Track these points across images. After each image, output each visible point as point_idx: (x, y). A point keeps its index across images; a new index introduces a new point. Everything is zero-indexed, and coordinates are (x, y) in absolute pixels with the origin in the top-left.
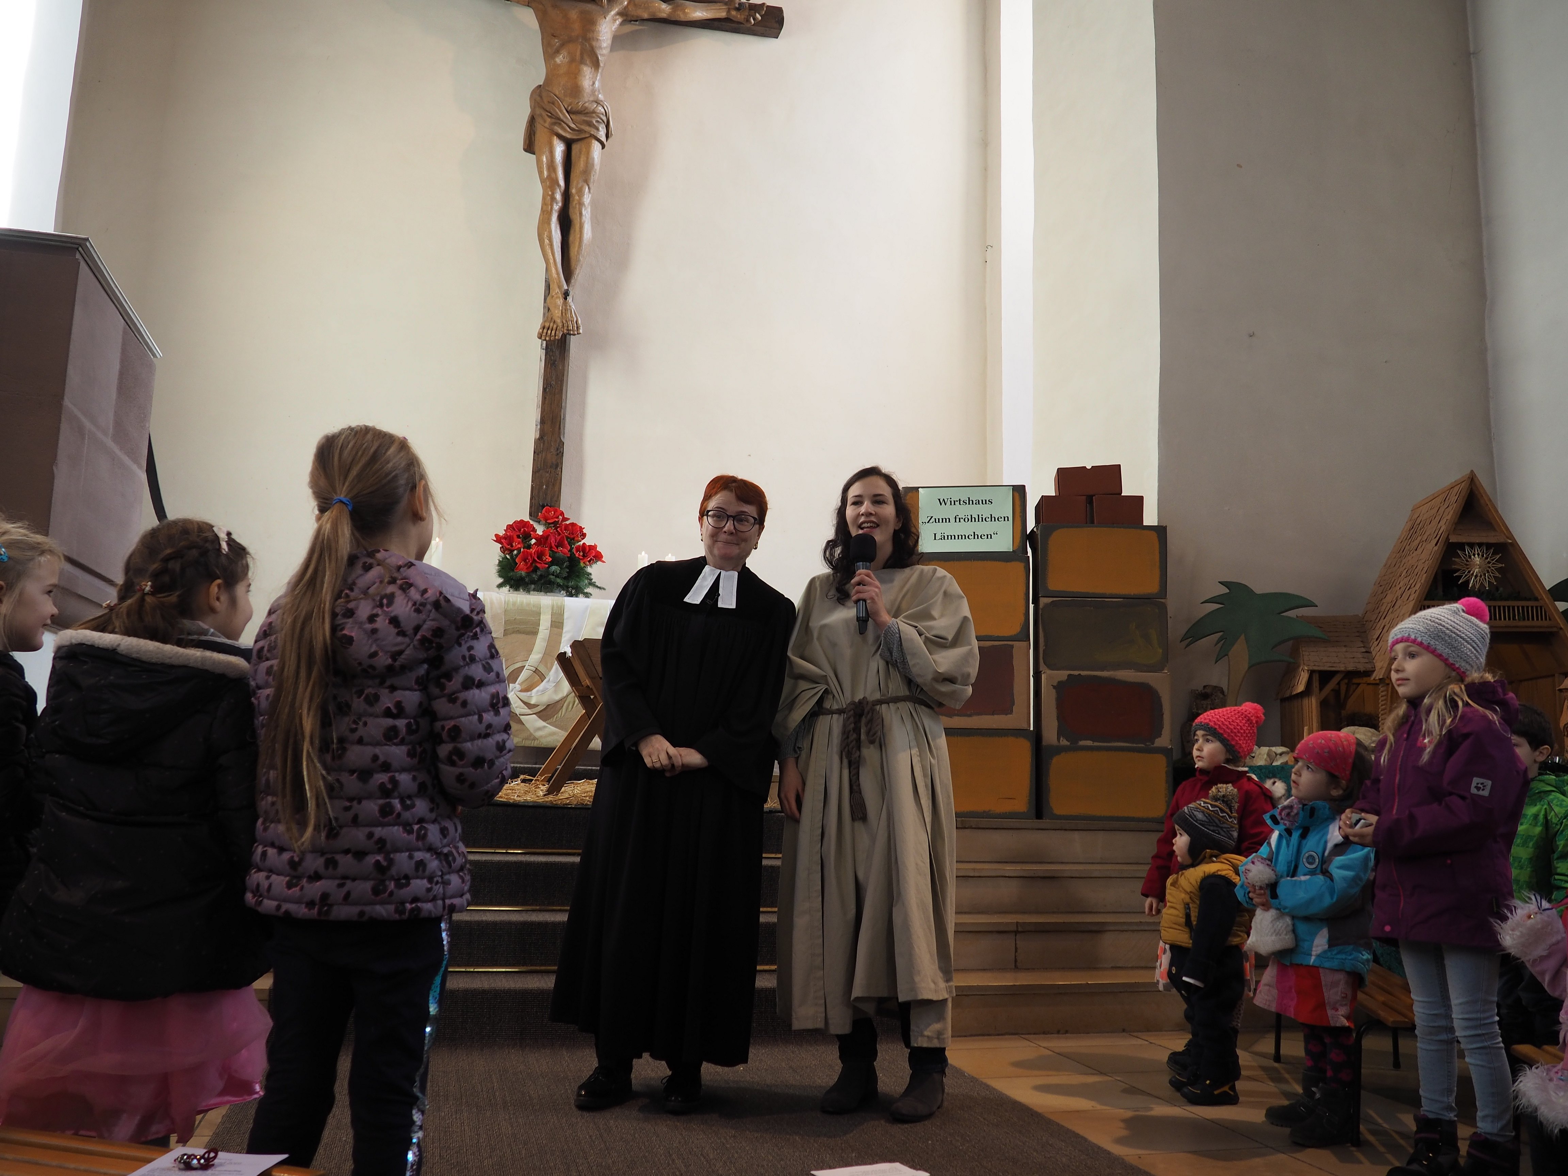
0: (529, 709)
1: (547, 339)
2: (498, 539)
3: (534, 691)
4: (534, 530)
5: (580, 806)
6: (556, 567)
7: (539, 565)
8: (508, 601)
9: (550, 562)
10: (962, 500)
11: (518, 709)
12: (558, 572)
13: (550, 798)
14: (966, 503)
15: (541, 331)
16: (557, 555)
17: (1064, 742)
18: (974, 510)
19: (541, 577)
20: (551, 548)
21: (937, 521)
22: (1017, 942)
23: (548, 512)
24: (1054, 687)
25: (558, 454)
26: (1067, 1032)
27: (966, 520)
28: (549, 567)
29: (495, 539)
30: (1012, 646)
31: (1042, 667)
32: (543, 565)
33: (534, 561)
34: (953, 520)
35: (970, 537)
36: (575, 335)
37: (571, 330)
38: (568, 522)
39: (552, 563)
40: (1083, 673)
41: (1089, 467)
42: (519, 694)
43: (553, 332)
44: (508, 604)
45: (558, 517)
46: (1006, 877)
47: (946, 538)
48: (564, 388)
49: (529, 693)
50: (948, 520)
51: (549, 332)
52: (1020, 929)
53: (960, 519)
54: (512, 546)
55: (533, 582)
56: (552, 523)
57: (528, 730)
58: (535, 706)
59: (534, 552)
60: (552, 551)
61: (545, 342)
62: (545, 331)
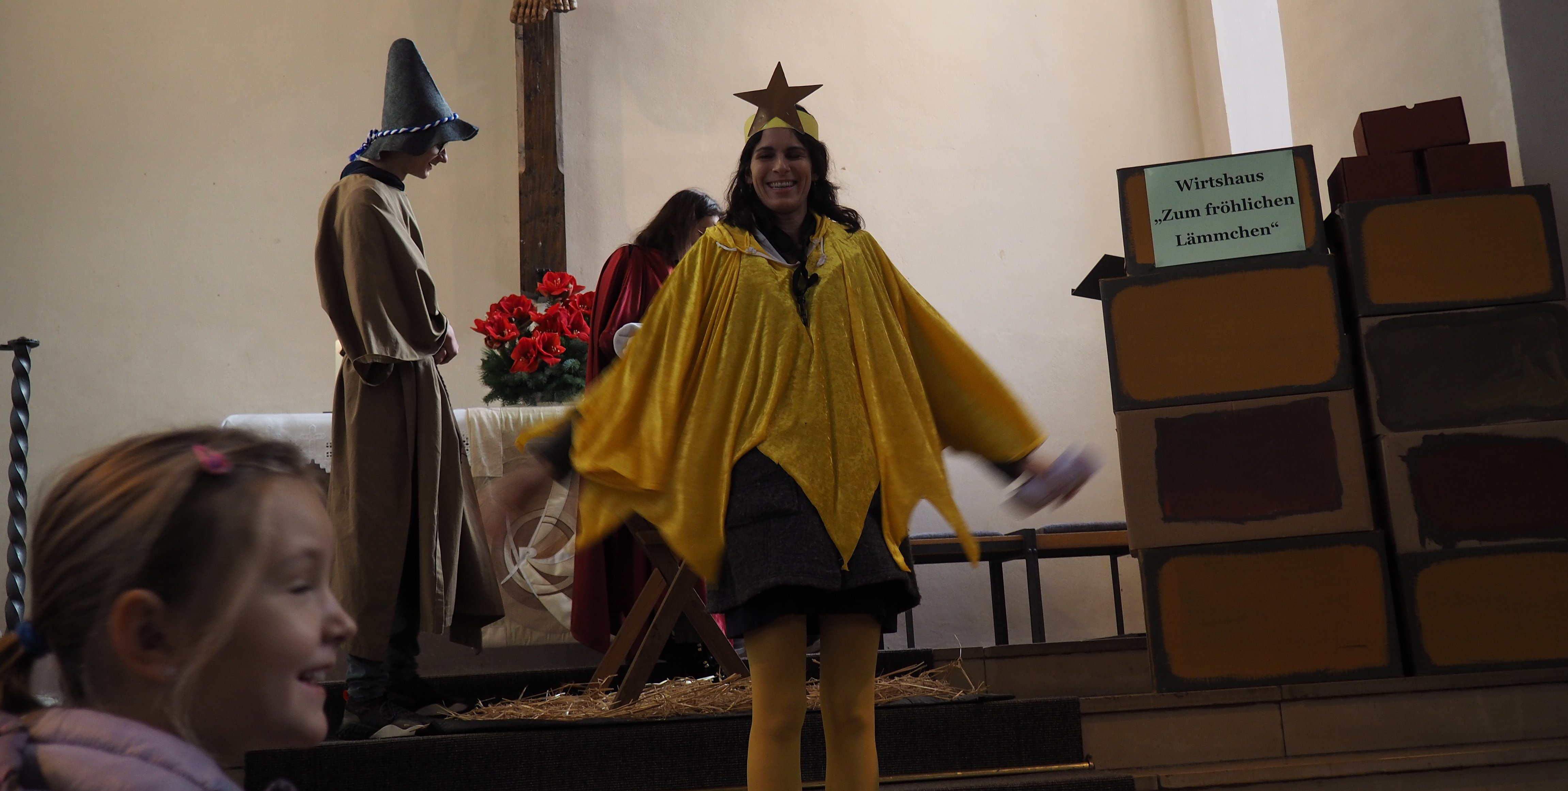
0: (552, 584)
1: (526, 21)
2: (480, 327)
3: (558, 555)
4: (533, 309)
5: (676, 718)
6: (573, 360)
7: (547, 360)
8: (507, 419)
9: (564, 353)
10: (1215, 178)
11: (535, 586)
12: (578, 367)
13: (622, 711)
14: (1222, 184)
15: (515, 11)
16: (573, 342)
17: (1432, 546)
18: (1236, 193)
19: (551, 378)
20: (562, 333)
21: (1179, 216)
23: (552, 278)
24: (1404, 458)
25: (556, 193)
27: (1225, 209)
28: (562, 362)
29: (476, 327)
30: (1326, 400)
31: (1379, 428)
32: (553, 359)
33: (539, 353)
34: (1203, 212)
35: (1235, 235)
36: (565, 11)
37: (560, 4)
38: (583, 292)
39: (566, 356)
40: (1448, 431)
41: (1410, 106)
42: (535, 562)
43: (533, 11)
44: (506, 423)
45: (567, 287)
46: (1382, 773)
47: (1196, 240)
48: (557, 93)
49: (550, 559)
50: (1195, 212)
51: (527, 11)
53: (1214, 208)
54: (503, 335)
55: (540, 387)
56: (560, 296)
57: (552, 617)
58: (560, 579)
59: (539, 341)
60: (565, 336)
61: (521, 27)
62: (521, 10)
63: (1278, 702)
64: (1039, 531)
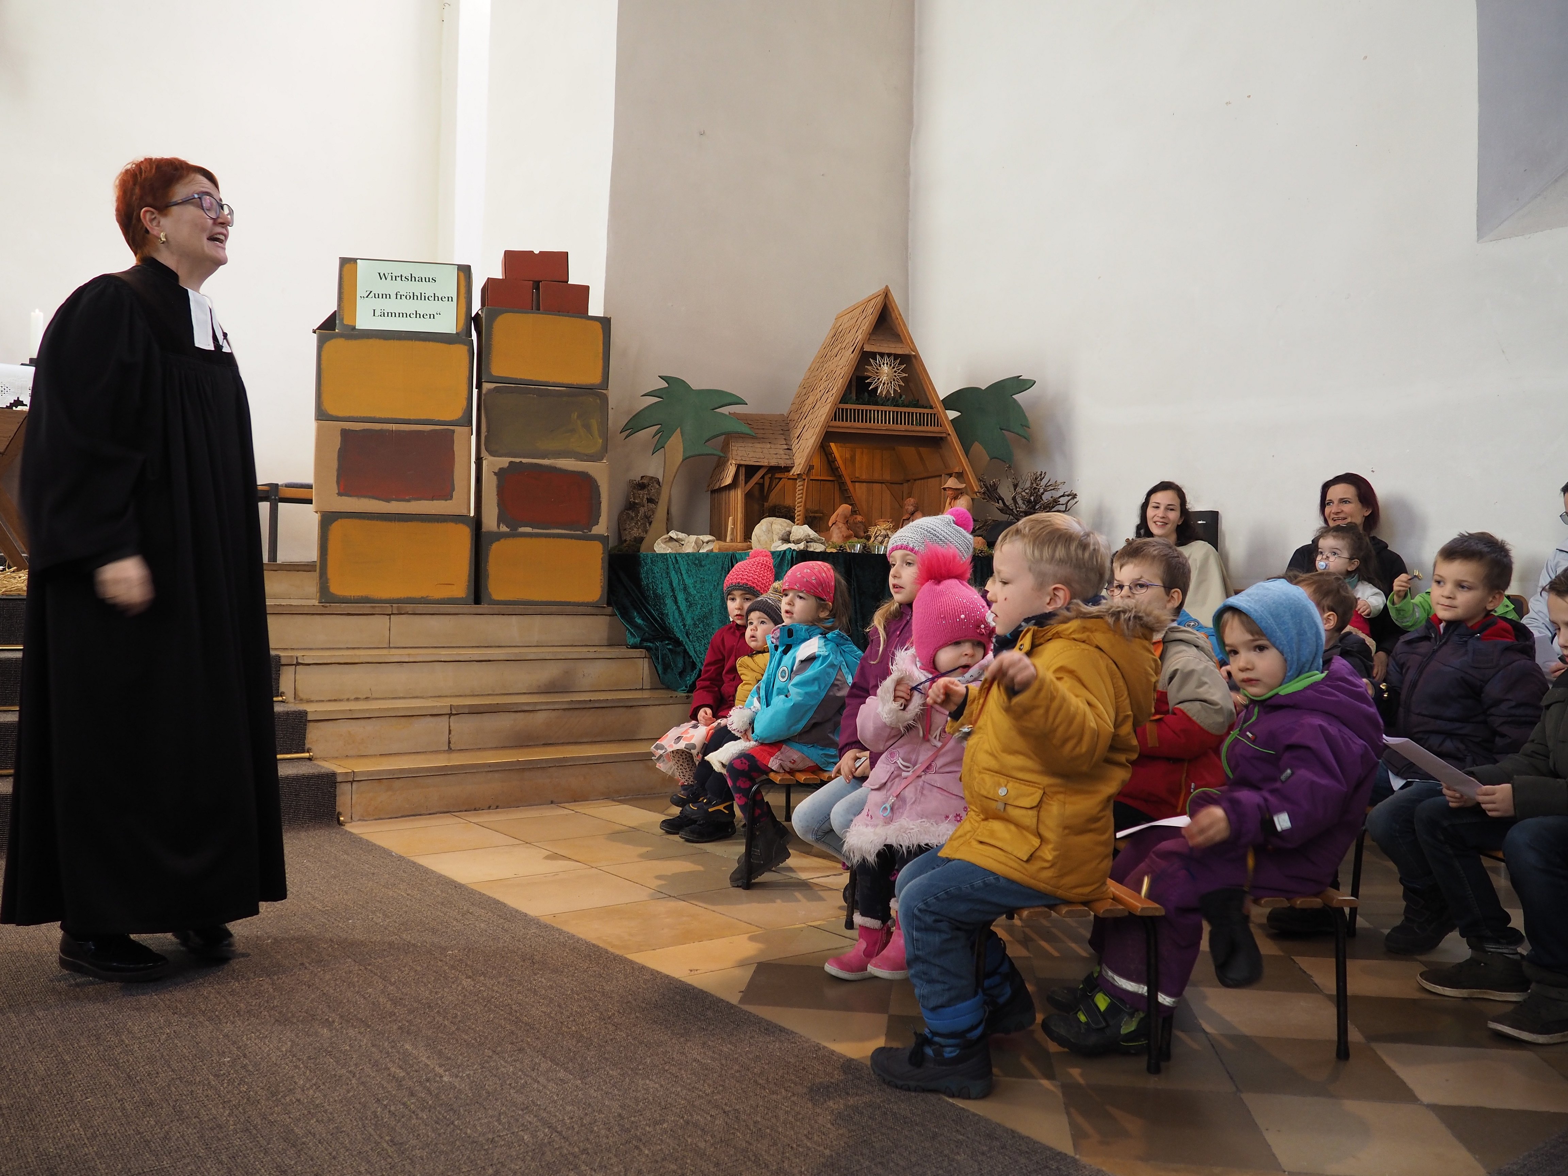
10: (404, 275)
14: (408, 280)
17: (504, 529)
18: (417, 288)
21: (377, 296)
22: (452, 724)
24: (495, 474)
26: (497, 807)
27: (408, 297)
30: (453, 431)
31: (484, 453)
34: (393, 296)
35: (412, 315)
40: (525, 460)
41: (537, 252)
46: (444, 661)
47: (386, 315)
50: (388, 296)
52: (454, 712)
53: (401, 295)
63: (390, 615)
64: (282, 486)
